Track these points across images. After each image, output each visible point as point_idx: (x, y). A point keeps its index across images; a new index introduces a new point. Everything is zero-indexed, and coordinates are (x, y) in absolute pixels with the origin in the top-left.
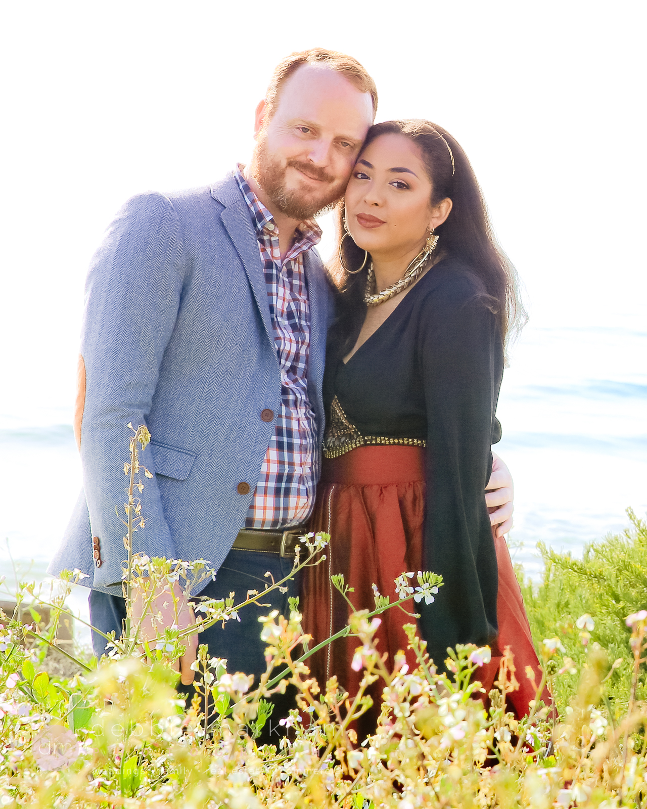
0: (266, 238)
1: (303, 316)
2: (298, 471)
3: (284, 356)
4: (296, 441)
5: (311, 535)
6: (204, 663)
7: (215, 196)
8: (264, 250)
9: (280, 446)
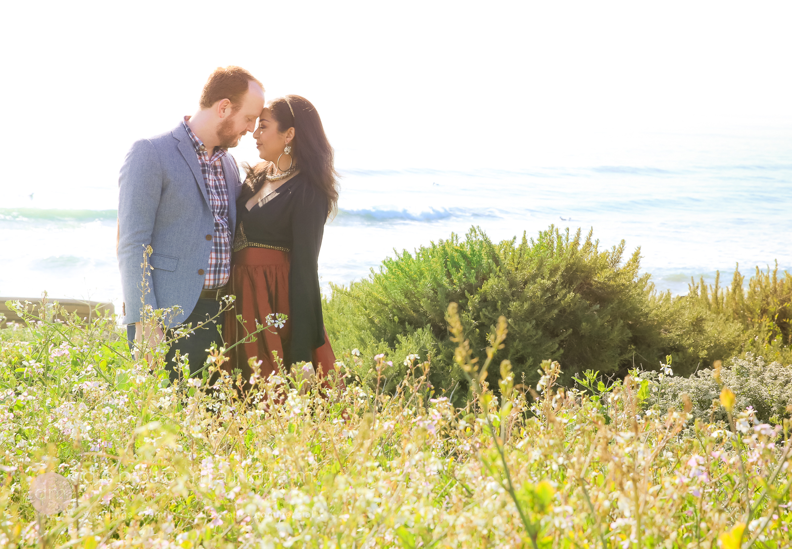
0: (201, 152)
1: (223, 187)
2: (224, 262)
3: (216, 208)
4: (223, 248)
5: (227, 296)
6: (178, 358)
7: (174, 136)
8: (200, 158)
9: (216, 251)
